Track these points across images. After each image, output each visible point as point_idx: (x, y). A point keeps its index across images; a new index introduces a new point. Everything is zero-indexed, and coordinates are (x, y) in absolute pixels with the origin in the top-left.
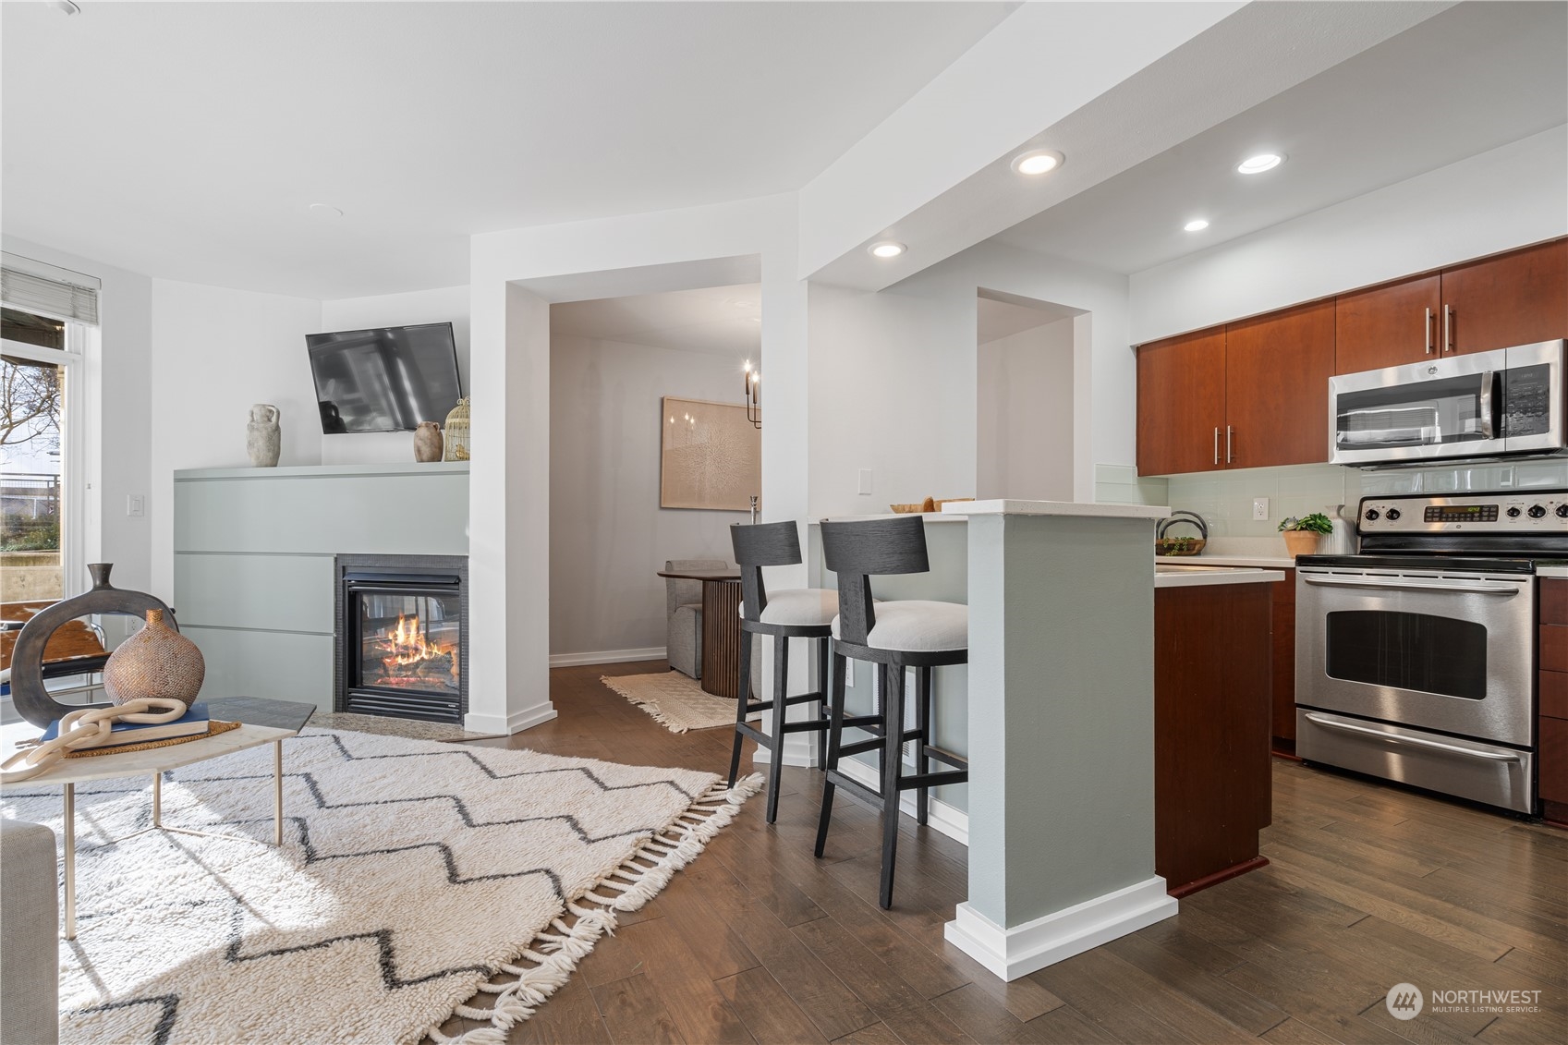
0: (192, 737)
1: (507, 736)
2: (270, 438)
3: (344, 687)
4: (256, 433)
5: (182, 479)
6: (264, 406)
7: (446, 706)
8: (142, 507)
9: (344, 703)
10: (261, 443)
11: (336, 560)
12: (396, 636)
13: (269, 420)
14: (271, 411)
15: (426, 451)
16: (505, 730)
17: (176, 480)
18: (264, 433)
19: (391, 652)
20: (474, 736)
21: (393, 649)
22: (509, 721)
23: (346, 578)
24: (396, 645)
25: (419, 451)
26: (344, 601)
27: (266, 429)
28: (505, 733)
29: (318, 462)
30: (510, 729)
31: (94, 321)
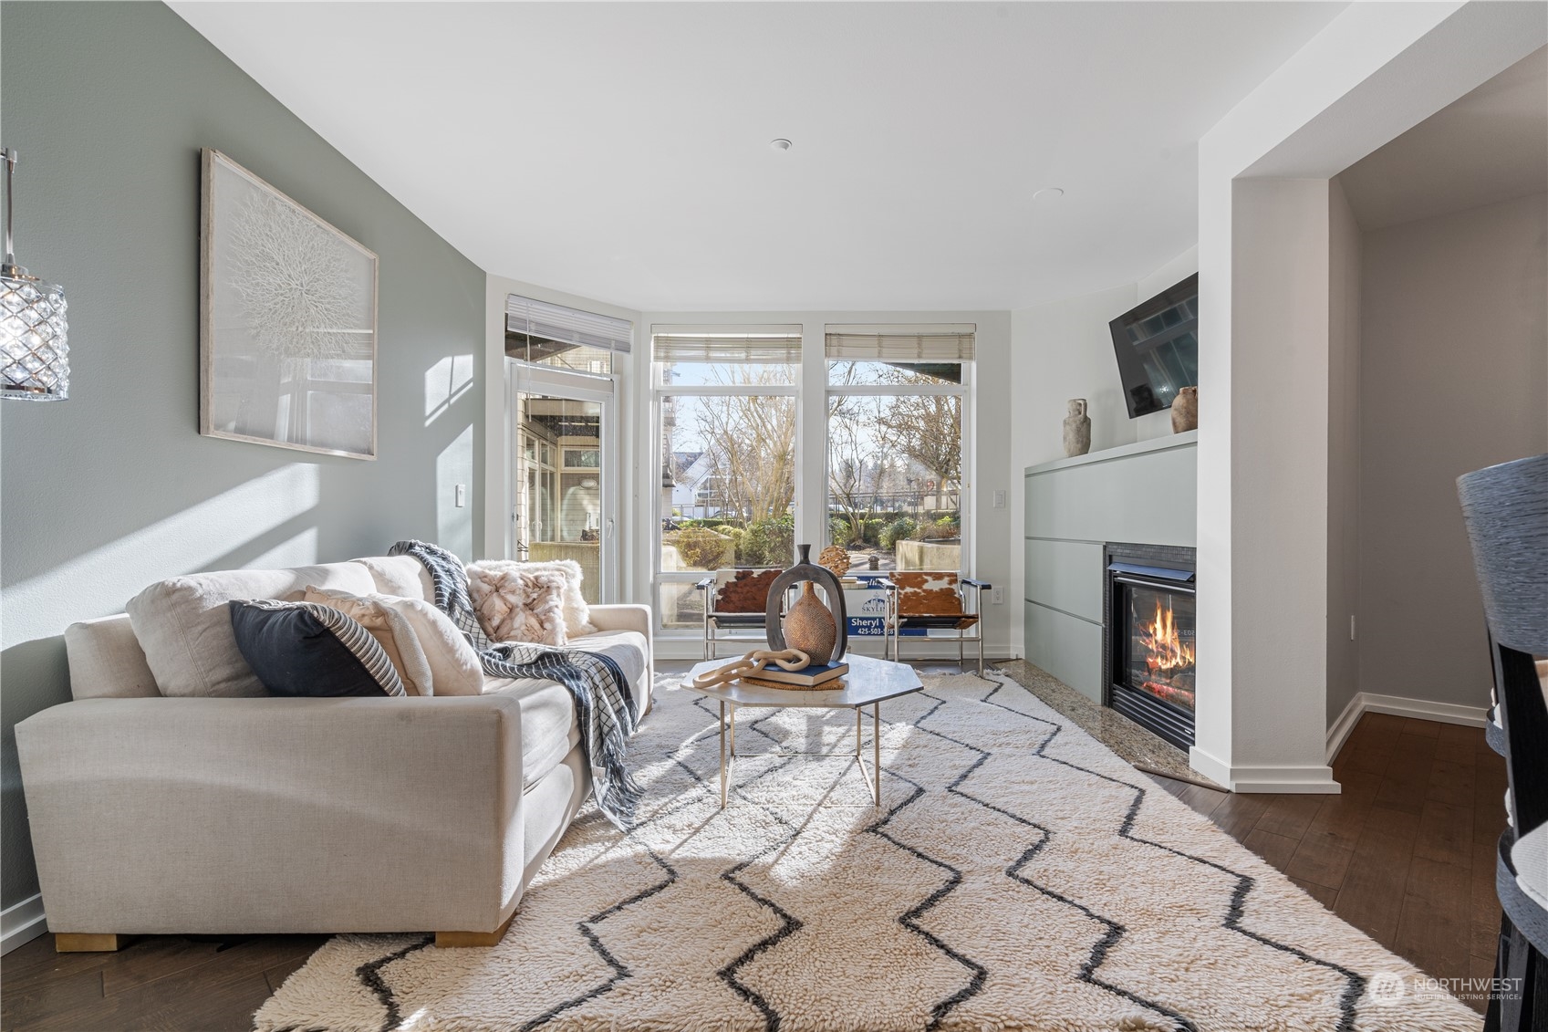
1: (1229, 792)
2: (1078, 430)
3: (1110, 683)
4: (1068, 427)
5: (1029, 475)
6: (1075, 400)
7: (1183, 730)
8: (1004, 500)
9: (1109, 700)
10: (1072, 436)
11: (1105, 547)
12: (1155, 632)
13: (1080, 413)
14: (1080, 404)
15: (1181, 421)
16: (1227, 783)
17: (1027, 476)
18: (1074, 426)
19: (1152, 651)
20: (1199, 780)
21: (1152, 646)
22: (1234, 774)
23: (1111, 568)
24: (1154, 642)
25: (1174, 424)
26: (1110, 592)
27: (1075, 422)
28: (1228, 787)
30: (1234, 783)
31: (971, 358)
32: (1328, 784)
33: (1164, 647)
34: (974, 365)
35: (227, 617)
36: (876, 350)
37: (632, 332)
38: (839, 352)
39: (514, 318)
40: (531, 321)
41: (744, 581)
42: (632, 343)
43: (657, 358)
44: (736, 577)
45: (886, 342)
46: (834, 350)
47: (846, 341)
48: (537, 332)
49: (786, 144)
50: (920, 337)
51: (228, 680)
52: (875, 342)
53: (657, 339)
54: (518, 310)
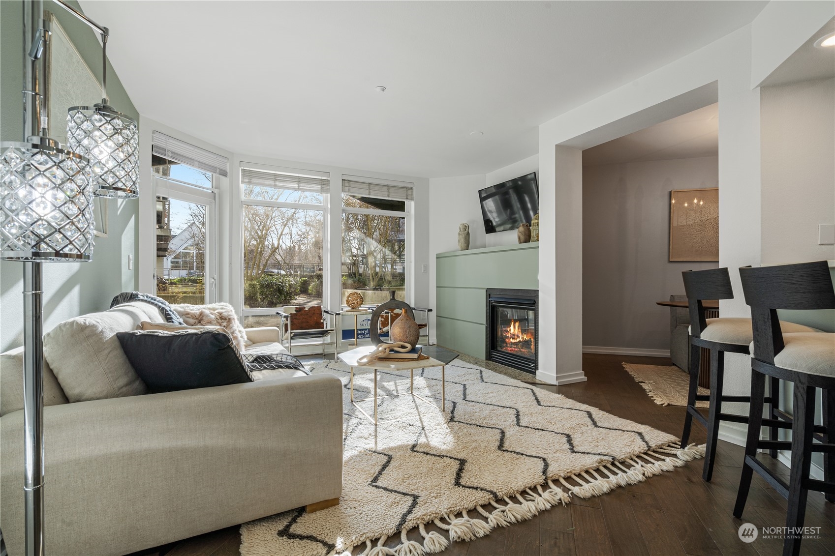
0: (412, 360)
1: (556, 385)
2: (465, 238)
3: (489, 349)
4: (461, 236)
5: (439, 257)
6: (463, 224)
7: (529, 365)
8: (426, 268)
9: (489, 357)
10: (462, 240)
11: (486, 291)
12: (510, 330)
13: (466, 230)
14: (466, 226)
15: (522, 238)
16: (555, 382)
17: (437, 258)
18: (464, 235)
19: (508, 337)
20: (540, 382)
21: (509, 335)
22: (557, 378)
23: (490, 299)
24: (510, 333)
25: (519, 238)
26: (489, 310)
27: (464, 234)
28: (555, 384)
29: (485, 246)
30: (557, 382)
31: (412, 199)
32: (583, 378)
33: (514, 335)
34: (413, 203)
35: (117, 343)
36: (368, 191)
37: (228, 165)
38: (349, 190)
39: (158, 147)
40: (169, 151)
41: (301, 313)
42: (228, 171)
43: (243, 182)
44: (296, 311)
45: (372, 187)
46: (346, 189)
47: (352, 184)
48: (172, 157)
49: (383, 89)
50: (388, 186)
51: (126, 385)
52: (366, 186)
53: (243, 170)
54: (161, 142)
